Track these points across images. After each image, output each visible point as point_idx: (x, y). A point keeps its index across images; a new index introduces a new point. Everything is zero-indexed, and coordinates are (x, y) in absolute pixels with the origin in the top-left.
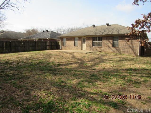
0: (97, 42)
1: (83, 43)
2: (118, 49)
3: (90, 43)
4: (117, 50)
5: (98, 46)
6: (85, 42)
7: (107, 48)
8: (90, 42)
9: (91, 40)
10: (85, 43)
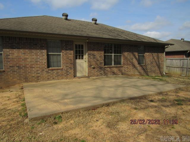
0: (113, 54)
1: (76, 58)
2: (145, 67)
3: (99, 59)
4: (144, 69)
5: (114, 65)
6: (83, 56)
7: (131, 67)
8: (99, 55)
9: (100, 50)
10: (82, 58)
